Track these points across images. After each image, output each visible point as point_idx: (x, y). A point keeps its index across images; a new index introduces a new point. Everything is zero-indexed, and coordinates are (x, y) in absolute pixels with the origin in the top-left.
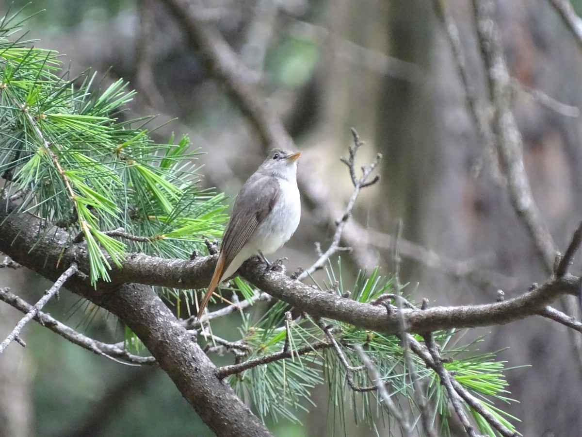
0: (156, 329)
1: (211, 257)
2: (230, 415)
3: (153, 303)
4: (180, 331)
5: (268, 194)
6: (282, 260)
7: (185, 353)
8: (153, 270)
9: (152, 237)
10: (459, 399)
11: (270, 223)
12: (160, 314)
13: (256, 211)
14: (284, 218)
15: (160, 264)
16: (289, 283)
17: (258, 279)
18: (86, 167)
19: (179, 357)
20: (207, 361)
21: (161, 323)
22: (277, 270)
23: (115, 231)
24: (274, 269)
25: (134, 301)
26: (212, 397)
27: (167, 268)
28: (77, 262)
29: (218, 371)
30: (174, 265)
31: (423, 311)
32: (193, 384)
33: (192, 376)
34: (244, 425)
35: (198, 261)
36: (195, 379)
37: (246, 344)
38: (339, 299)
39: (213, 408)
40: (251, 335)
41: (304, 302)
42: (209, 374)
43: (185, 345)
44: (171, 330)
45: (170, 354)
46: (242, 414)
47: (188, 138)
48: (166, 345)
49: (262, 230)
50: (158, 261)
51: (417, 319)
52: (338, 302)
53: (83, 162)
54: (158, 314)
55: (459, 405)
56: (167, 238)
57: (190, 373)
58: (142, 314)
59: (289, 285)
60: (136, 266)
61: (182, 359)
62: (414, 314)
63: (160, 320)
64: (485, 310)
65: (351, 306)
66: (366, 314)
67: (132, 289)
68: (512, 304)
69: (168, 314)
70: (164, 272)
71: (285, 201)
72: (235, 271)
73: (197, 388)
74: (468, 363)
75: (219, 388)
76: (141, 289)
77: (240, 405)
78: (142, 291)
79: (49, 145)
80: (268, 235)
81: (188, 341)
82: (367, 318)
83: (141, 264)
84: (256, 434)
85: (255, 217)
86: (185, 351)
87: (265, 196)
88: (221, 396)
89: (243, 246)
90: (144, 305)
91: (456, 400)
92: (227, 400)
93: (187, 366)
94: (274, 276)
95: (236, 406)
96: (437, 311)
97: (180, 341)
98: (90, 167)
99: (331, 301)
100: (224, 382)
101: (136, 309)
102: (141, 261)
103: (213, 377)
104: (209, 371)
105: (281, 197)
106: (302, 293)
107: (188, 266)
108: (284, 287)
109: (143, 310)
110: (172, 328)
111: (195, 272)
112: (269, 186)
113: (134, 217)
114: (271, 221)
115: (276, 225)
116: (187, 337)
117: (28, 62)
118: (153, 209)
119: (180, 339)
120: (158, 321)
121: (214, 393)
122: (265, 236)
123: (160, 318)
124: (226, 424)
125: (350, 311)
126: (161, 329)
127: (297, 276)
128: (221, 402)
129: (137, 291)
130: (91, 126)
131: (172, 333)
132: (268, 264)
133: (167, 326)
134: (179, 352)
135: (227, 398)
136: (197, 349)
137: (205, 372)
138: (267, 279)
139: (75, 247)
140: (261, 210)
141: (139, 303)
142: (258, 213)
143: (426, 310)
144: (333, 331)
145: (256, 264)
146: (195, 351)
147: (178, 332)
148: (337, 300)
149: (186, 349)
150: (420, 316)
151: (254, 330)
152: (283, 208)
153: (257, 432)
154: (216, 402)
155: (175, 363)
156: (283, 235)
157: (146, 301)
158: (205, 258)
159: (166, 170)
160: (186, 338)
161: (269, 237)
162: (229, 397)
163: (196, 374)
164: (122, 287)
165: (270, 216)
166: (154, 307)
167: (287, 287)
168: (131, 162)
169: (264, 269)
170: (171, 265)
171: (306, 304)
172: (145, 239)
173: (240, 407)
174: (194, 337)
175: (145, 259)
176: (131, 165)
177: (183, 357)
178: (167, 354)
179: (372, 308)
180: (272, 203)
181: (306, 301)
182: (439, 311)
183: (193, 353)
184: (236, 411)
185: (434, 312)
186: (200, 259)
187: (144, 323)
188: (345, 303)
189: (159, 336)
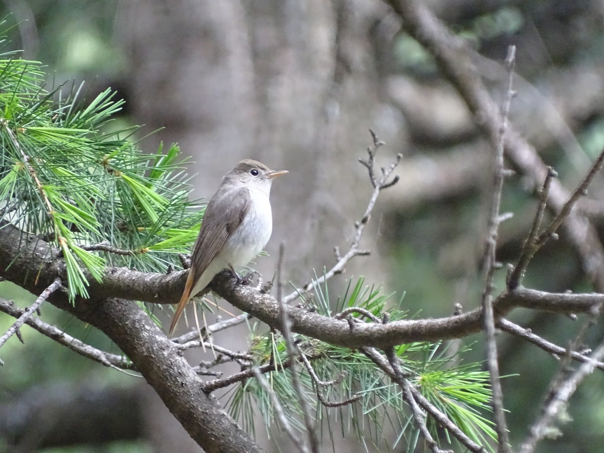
0: (141, 344)
1: (184, 272)
2: (218, 430)
3: (138, 317)
4: (165, 345)
5: (238, 205)
6: (253, 274)
7: (170, 367)
8: (131, 285)
9: (136, 250)
10: (422, 415)
11: (240, 235)
12: (145, 328)
13: (226, 223)
14: (256, 229)
15: (138, 278)
16: (258, 297)
17: (229, 294)
18: (68, 180)
19: (165, 372)
20: (193, 375)
21: (147, 337)
22: (248, 284)
23: (99, 245)
24: (245, 283)
25: (118, 316)
26: (199, 412)
27: (145, 283)
28: (60, 277)
29: (205, 385)
30: (151, 280)
31: (384, 325)
32: (179, 400)
33: (179, 391)
34: (231, 440)
35: (173, 276)
36: (182, 394)
37: (251, 354)
38: (305, 314)
39: (200, 423)
40: (256, 345)
41: (272, 316)
42: (195, 389)
43: (171, 359)
44: (156, 345)
45: (156, 369)
46: (230, 429)
47: (178, 147)
48: (152, 359)
49: (231, 243)
50: (137, 276)
51: (378, 333)
52: (304, 317)
53: (64, 176)
54: (143, 329)
55: (422, 421)
56: (151, 251)
57: (175, 387)
58: (126, 328)
59: (258, 299)
60: (116, 281)
61: (168, 373)
62: (375, 329)
63: (145, 334)
64: (443, 324)
65: (316, 321)
66: (330, 328)
67: (116, 304)
68: (467, 318)
69: (153, 328)
70: (142, 287)
71: (256, 212)
72: (206, 286)
73: (184, 404)
74: (455, 373)
75: (206, 403)
76: (125, 304)
77: (228, 420)
78: (127, 305)
79: (27, 159)
80: (238, 247)
81: (174, 355)
82: (331, 333)
83: (121, 279)
84: (244, 448)
85: (225, 229)
86: (170, 366)
87: (236, 208)
88: (207, 411)
89: (213, 259)
90: (129, 319)
91: (419, 416)
92: (214, 415)
93: (173, 381)
94: (244, 291)
95: (223, 421)
96: (397, 325)
97: (166, 355)
98: (72, 181)
99: (297, 316)
100: (211, 396)
101: (120, 324)
102: (121, 276)
103: (199, 392)
104: (195, 385)
105: (251, 208)
106: (271, 307)
107: (164, 281)
108: (253, 302)
109: (127, 324)
110: (157, 342)
111: (170, 287)
112: (239, 197)
113: (123, 228)
114: (241, 233)
115: (247, 237)
116: (173, 351)
117: (9, 74)
118: (142, 221)
119: (166, 353)
120: (144, 336)
121: (201, 408)
122: (236, 248)
123: (146, 333)
124: (213, 439)
125: (315, 326)
126: (147, 344)
127: (267, 290)
128: (208, 417)
129: (121, 305)
130: (71, 139)
131: (157, 347)
132: (238, 279)
133: (152, 341)
134: (165, 367)
135: (214, 412)
136: (184, 363)
137: (191, 387)
138: (238, 294)
139: (59, 261)
140: (231, 221)
141: (123, 317)
142: (228, 224)
143: (387, 325)
144: (302, 345)
145: (228, 278)
146: (181, 365)
147: (163, 346)
148: (304, 315)
149: (172, 364)
150: (381, 330)
151: (260, 339)
152: (254, 219)
153: (245, 447)
154: (202, 417)
155: (161, 378)
156: (255, 247)
157: (130, 316)
158: (180, 273)
159: (156, 180)
160: (172, 353)
161: (240, 249)
162: (216, 412)
163: (182, 389)
164: (106, 302)
165: (241, 227)
166: (139, 321)
167: (256, 301)
168: (118, 173)
169: (235, 283)
170: (148, 280)
171: (274, 319)
172: (129, 252)
173: (227, 421)
174: (180, 351)
175: (125, 273)
176: (118, 176)
177: (169, 372)
178: (153, 369)
179: (336, 323)
180: (242, 214)
181: (274, 316)
182: (399, 326)
183: (179, 367)
184: (223, 426)
185: (395, 327)
186: (175, 274)
187: (129, 338)
188: (311, 318)
189: (145, 350)
